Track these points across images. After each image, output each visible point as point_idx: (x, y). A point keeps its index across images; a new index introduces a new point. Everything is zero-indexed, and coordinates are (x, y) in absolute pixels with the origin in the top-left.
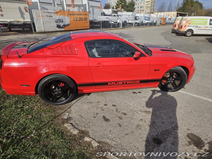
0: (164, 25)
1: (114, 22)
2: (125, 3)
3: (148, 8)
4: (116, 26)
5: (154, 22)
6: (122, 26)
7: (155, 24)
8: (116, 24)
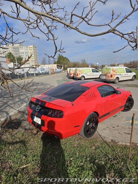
0: (53, 74)
1: (19, 74)
2: (13, 58)
3: (33, 62)
4: (21, 76)
5: (47, 72)
6: (27, 76)
7: (48, 73)
8: (21, 75)
